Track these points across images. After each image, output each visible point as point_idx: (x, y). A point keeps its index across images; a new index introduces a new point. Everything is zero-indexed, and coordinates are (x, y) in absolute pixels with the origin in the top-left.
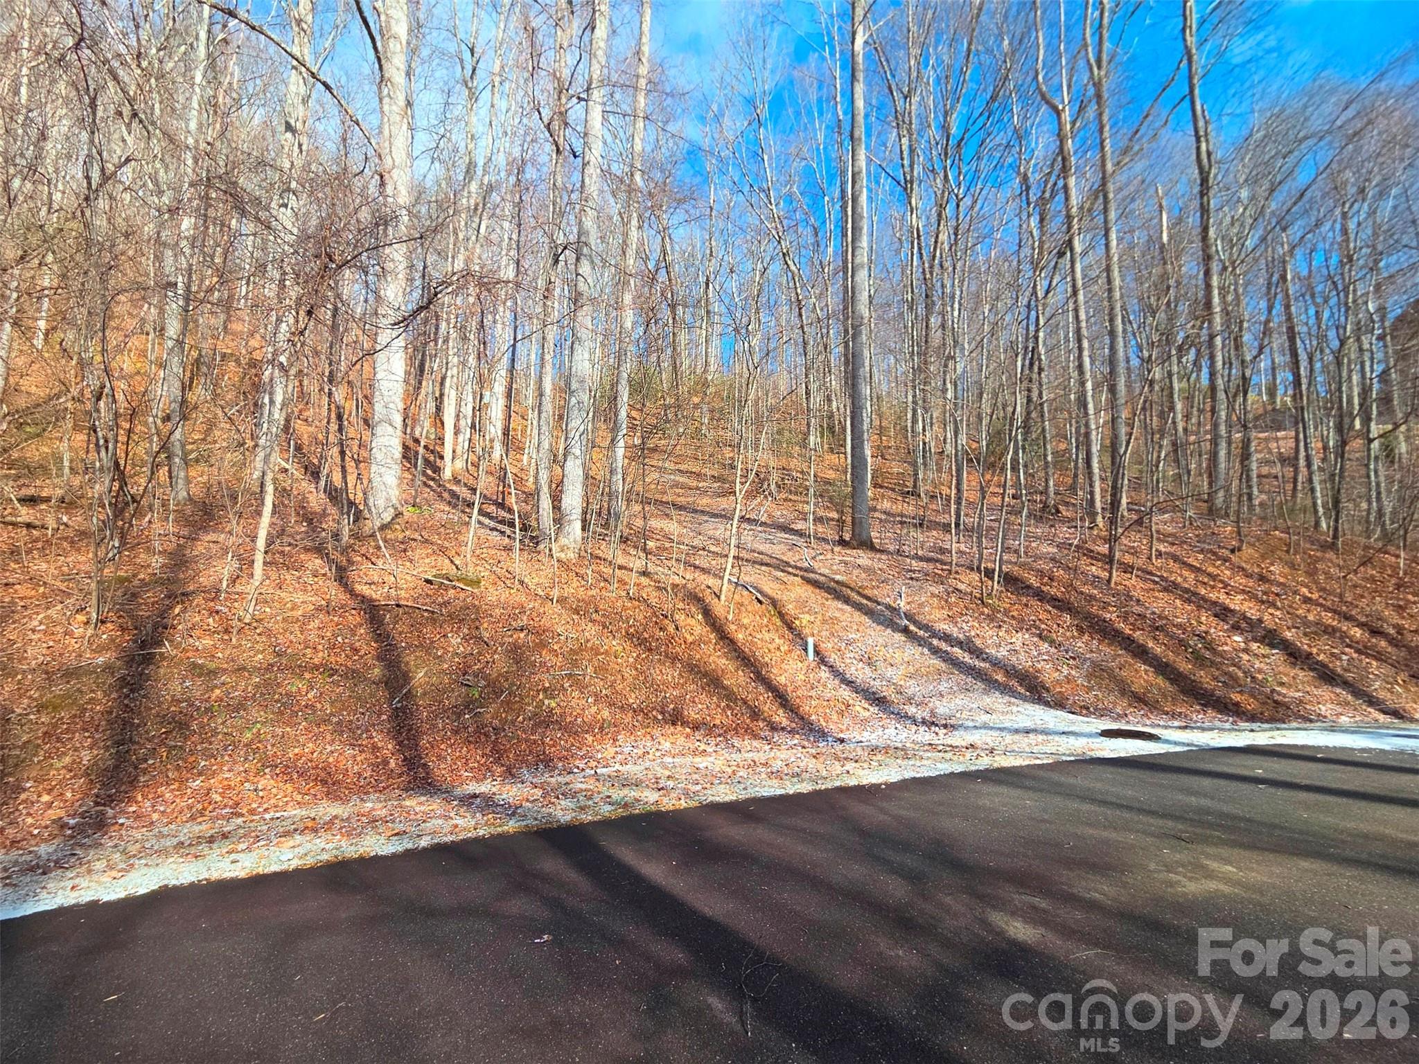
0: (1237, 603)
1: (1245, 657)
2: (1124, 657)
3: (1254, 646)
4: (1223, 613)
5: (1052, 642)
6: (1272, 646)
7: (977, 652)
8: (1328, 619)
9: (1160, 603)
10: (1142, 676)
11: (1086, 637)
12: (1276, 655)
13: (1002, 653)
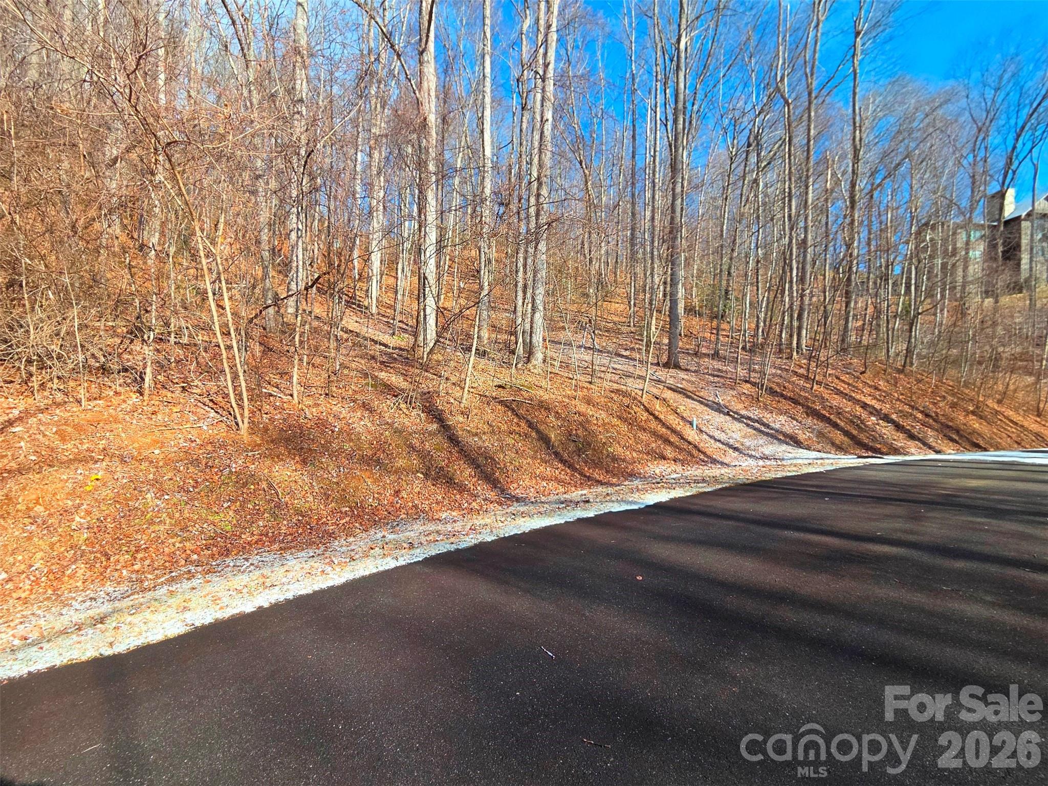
0: (868, 400)
1: (877, 427)
2: (830, 428)
3: (881, 422)
4: (865, 406)
5: (797, 421)
6: (888, 422)
7: (767, 426)
8: (906, 408)
9: (836, 401)
10: (839, 437)
11: (810, 418)
12: (891, 427)
13: (777, 426)
